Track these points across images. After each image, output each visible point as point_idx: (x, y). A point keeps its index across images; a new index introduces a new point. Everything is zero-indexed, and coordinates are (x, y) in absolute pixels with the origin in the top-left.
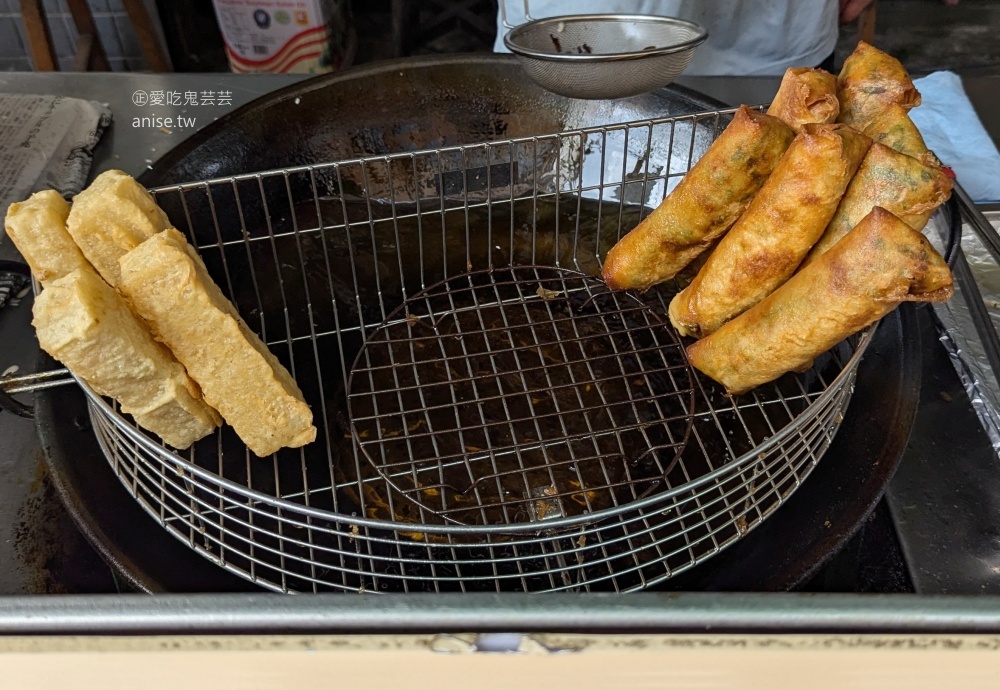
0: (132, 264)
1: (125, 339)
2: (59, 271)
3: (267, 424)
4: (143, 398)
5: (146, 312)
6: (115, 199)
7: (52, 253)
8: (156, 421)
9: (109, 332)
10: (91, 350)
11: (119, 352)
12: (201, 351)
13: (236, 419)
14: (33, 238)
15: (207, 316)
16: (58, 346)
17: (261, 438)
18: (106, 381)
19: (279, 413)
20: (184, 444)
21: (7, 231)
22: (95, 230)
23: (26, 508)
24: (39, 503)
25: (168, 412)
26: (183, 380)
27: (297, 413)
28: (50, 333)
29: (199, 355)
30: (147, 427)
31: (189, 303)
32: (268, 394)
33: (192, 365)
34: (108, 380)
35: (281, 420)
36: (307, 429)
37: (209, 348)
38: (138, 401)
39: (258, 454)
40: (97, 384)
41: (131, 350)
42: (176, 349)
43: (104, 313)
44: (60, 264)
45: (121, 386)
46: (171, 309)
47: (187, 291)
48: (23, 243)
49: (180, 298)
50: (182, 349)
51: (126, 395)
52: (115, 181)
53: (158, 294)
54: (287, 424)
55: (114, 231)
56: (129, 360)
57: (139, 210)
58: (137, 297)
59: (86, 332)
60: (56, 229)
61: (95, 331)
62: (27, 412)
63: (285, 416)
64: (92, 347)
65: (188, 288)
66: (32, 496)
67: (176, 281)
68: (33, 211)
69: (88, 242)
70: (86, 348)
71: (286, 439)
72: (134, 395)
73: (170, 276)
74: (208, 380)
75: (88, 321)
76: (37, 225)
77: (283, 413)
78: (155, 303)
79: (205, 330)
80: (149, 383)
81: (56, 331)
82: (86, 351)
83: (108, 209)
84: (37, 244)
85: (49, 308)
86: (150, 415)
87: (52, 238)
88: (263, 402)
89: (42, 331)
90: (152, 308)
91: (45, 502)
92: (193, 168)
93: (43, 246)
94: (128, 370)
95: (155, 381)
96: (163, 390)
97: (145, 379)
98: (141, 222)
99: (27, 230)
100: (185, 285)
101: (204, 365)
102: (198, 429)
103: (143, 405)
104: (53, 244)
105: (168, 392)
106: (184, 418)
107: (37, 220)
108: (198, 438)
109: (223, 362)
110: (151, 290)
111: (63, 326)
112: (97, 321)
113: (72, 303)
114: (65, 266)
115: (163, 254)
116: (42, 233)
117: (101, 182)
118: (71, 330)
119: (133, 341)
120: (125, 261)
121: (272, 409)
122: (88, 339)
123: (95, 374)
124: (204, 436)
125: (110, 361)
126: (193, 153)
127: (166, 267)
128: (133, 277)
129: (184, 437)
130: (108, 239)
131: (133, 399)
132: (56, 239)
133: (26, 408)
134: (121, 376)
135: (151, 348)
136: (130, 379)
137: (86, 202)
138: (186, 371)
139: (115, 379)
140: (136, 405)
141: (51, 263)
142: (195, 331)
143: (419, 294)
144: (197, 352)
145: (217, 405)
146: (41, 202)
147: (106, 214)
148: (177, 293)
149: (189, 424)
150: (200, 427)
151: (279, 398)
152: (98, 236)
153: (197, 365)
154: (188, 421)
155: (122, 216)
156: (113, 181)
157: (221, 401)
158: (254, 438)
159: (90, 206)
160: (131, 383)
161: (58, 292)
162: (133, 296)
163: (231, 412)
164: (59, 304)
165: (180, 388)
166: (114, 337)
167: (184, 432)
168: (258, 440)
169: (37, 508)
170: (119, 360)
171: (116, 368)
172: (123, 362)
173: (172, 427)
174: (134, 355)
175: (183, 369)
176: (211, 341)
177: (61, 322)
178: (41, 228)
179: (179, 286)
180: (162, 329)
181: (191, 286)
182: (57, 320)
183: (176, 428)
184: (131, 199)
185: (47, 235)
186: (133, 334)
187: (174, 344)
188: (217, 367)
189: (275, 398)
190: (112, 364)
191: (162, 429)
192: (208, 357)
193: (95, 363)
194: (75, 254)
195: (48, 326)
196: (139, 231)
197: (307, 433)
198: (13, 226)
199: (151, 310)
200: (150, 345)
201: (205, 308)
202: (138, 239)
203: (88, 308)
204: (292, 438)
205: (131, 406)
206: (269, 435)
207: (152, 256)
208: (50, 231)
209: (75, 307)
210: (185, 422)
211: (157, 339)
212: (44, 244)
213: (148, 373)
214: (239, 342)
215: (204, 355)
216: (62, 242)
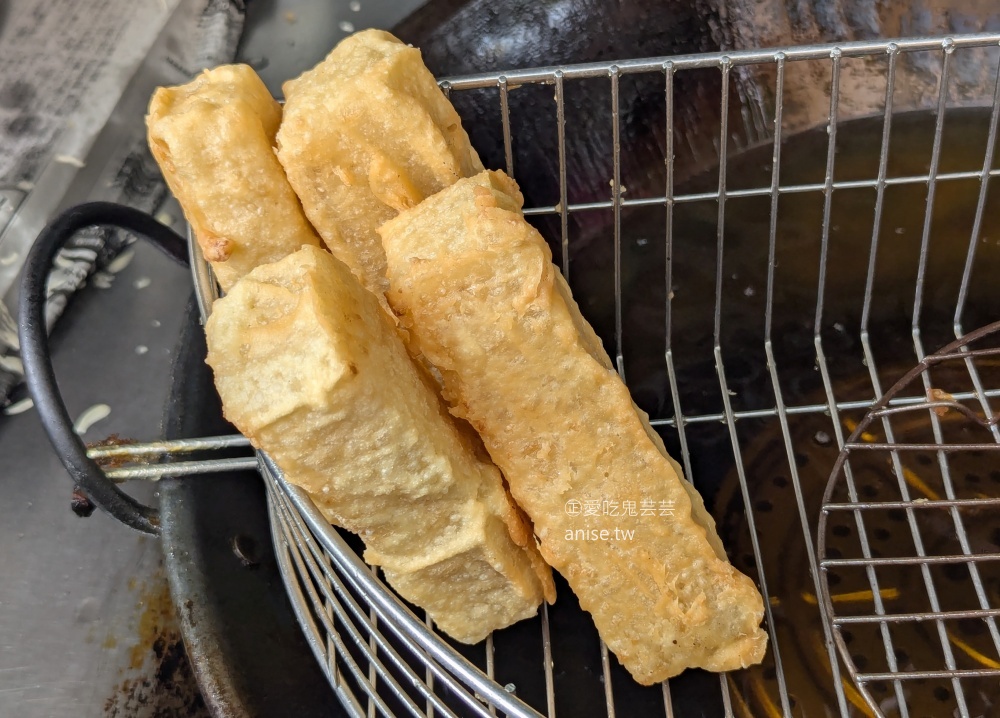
0: (412, 242)
1: (402, 412)
2: (254, 242)
3: (667, 616)
4: (416, 538)
5: (440, 350)
6: (383, 94)
7: (243, 202)
8: (432, 586)
9: (373, 397)
10: (332, 432)
11: (387, 440)
12: (545, 447)
13: (601, 600)
14: (207, 168)
15: (569, 372)
16: (265, 418)
17: (649, 645)
18: (348, 499)
19: (694, 594)
20: (475, 634)
21: (153, 145)
22: (335, 160)
23: (122, 698)
24: (145, 692)
25: (460, 570)
26: (500, 505)
27: (732, 600)
28: (248, 387)
29: (541, 455)
30: (412, 598)
31: (534, 339)
32: (675, 553)
33: (522, 473)
34: (353, 498)
35: (697, 611)
36: (750, 633)
37: (563, 442)
38: (403, 543)
39: (639, 678)
40: (329, 503)
41: (411, 438)
42: (492, 437)
43: (366, 352)
44: (257, 229)
45: (378, 511)
46: (494, 350)
47: (531, 313)
48: (185, 177)
49: (517, 327)
50: (506, 438)
51: (381, 529)
52: (381, 56)
53: (471, 313)
54: (708, 621)
55: (375, 166)
56: (402, 459)
57: (429, 124)
58: (423, 317)
59: (329, 394)
60: (256, 150)
61: (345, 393)
62: (143, 520)
63: (707, 602)
64: (335, 426)
65: (536, 306)
66: (133, 675)
67: (512, 288)
68: (210, 108)
69: (316, 186)
70: (323, 428)
71: (701, 653)
72: (399, 531)
73: (499, 277)
74: (553, 510)
75: (336, 370)
76: (218, 140)
77: (702, 597)
78: (462, 334)
79: (559, 403)
80: (433, 508)
81: (262, 385)
82: (319, 435)
83: (365, 117)
84: (212, 181)
85: (244, 328)
86: (424, 574)
87: (245, 170)
88: (663, 568)
89: (228, 380)
90: (454, 343)
91: (157, 691)
92: (460, 44)
93: (225, 186)
94: (398, 480)
95: (445, 504)
96: (459, 524)
97: (427, 500)
98: (431, 148)
99: (196, 147)
100: (530, 300)
101: (547, 477)
102: (509, 608)
103: (412, 552)
104: (247, 184)
105: (469, 530)
106: (488, 584)
107: (217, 128)
108: (505, 623)
109: (589, 475)
110: (457, 305)
111: (278, 375)
112: (354, 370)
113: (300, 323)
114: (266, 233)
115: (488, 226)
116: (227, 156)
117: (350, 55)
118: (296, 386)
119: (414, 416)
120: (397, 234)
121: (681, 586)
122: (332, 408)
123: (330, 483)
124: (518, 619)
125: (367, 458)
126: (464, 14)
127: (492, 256)
128: (421, 271)
129: (480, 620)
130: (360, 181)
131: (394, 539)
132: (253, 173)
133: (143, 510)
134: (382, 490)
135: (446, 433)
136: (398, 498)
137: (321, 96)
138: (506, 485)
139: (368, 496)
140: (399, 551)
141: (237, 225)
142: (538, 402)
143: (950, 347)
144: (536, 448)
145: (565, 566)
146: (224, 89)
147: (362, 126)
148: (510, 315)
149: (495, 596)
150: (517, 602)
151: (697, 564)
152: (340, 173)
153: (533, 476)
154: (494, 588)
155: (394, 133)
156: (377, 56)
157: (574, 558)
158: (635, 643)
159: (331, 105)
160: (397, 506)
161: (265, 295)
162: (416, 313)
163: (593, 582)
164: (266, 322)
165: (493, 523)
166: (381, 407)
167: (480, 610)
168: (643, 649)
169: (142, 701)
170: (387, 457)
171: (376, 474)
172: (391, 462)
173: (459, 600)
174: (416, 448)
175: (498, 480)
176: (571, 427)
177: (274, 366)
178: (225, 147)
179: (517, 300)
180: (470, 392)
181: (541, 303)
182: (264, 360)
183: (467, 601)
184: (413, 94)
185: (236, 164)
186: (414, 401)
187: (490, 425)
188: (574, 485)
189: (690, 563)
190: (368, 464)
191: (441, 602)
192: (559, 460)
193: (334, 460)
194: (287, 210)
195: (243, 369)
196: (425, 168)
197: (745, 645)
198: (169, 138)
199: (450, 349)
200: (441, 422)
201: (566, 352)
202: (422, 187)
203: (334, 339)
204: (712, 651)
205: (388, 552)
206: (666, 640)
207: (461, 228)
208: (242, 155)
209: (305, 334)
210: (487, 591)
211: (454, 411)
212: (228, 182)
213: (437, 488)
214: (629, 434)
215: (552, 455)
216: (265, 180)
